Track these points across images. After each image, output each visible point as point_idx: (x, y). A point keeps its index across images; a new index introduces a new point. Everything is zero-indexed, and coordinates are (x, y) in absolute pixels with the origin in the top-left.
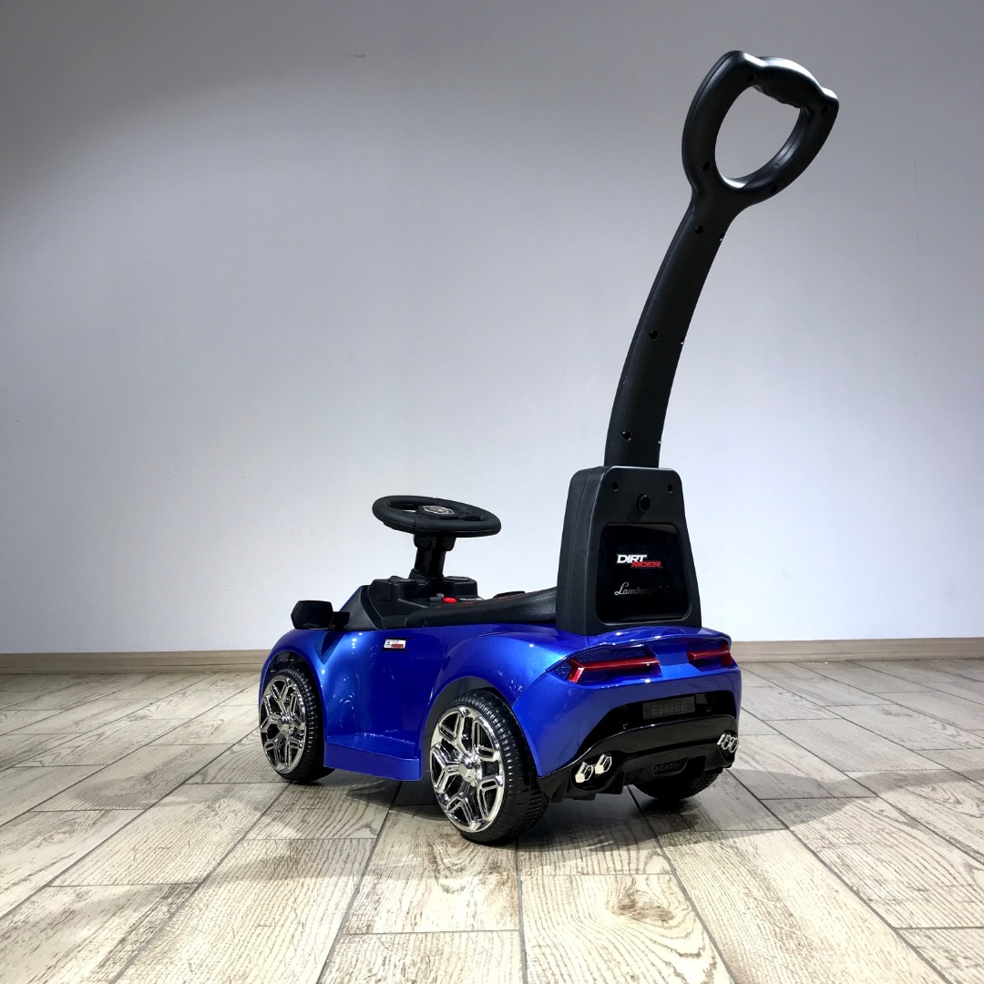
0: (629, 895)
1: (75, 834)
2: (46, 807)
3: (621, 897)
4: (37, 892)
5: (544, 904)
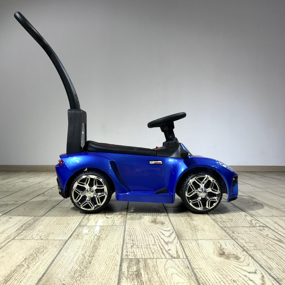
0: (221, 250)
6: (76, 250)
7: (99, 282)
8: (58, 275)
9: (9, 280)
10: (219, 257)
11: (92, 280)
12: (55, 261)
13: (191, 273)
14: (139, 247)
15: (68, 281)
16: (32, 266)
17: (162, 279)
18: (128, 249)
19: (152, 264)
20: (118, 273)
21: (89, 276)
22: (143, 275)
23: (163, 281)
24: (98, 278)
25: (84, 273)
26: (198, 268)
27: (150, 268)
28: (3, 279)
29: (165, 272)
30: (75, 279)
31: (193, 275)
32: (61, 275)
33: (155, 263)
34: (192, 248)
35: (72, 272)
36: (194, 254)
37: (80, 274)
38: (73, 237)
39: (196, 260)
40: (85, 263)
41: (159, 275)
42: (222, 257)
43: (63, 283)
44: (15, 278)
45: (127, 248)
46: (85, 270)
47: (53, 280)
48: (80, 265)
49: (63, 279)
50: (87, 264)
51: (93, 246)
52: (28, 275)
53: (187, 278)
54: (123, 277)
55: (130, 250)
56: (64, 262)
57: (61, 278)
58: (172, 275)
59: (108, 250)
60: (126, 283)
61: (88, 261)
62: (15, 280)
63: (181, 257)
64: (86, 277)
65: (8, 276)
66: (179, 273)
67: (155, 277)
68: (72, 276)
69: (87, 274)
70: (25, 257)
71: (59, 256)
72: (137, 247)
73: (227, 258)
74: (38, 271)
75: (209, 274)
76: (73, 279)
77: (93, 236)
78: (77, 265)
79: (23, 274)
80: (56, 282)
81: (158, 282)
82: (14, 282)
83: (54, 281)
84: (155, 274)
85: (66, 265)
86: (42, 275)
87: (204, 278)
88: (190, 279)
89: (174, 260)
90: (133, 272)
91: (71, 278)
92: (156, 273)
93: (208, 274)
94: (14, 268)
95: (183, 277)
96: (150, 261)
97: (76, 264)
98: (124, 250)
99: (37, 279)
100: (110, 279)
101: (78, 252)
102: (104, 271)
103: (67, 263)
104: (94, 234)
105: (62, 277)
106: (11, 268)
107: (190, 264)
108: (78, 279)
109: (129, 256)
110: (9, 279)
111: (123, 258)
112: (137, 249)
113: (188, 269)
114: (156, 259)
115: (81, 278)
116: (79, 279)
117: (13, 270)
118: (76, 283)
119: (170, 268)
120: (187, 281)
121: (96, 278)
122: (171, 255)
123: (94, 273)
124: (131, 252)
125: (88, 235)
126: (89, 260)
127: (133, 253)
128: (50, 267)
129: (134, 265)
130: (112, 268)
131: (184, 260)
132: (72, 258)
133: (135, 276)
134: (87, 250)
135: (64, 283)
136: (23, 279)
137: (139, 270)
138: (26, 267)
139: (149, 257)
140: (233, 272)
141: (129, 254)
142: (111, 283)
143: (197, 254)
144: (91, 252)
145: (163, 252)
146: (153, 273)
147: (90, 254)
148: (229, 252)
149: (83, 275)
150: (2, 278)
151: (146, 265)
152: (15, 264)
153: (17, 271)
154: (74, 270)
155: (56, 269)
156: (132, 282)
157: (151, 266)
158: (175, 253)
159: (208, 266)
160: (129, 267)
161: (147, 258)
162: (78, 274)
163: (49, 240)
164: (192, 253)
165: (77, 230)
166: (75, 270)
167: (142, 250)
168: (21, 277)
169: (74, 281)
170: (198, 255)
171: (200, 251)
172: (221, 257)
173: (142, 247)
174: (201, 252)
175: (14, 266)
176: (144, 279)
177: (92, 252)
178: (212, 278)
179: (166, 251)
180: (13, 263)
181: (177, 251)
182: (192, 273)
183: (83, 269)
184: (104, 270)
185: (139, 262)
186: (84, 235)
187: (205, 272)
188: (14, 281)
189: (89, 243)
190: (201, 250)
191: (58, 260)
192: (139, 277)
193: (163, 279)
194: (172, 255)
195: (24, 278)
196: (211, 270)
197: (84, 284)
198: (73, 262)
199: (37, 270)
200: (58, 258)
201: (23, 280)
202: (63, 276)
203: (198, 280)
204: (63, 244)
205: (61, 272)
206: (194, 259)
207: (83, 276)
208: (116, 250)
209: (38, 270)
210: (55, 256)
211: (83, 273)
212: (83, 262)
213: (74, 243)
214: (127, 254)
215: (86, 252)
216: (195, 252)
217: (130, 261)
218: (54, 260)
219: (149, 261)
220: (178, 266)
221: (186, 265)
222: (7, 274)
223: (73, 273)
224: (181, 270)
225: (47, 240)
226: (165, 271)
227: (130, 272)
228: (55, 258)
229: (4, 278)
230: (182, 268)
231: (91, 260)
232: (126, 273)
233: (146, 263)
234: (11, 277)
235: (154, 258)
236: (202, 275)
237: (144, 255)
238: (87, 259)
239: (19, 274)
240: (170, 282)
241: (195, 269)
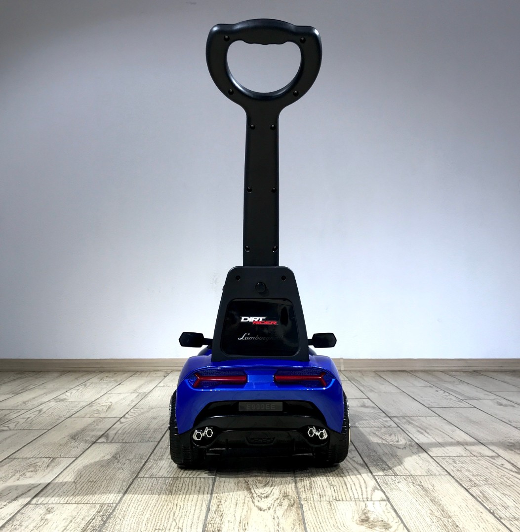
0: (364, 514)
1: (38, 472)
2: (17, 455)
3: (360, 515)
4: (23, 507)
5: (317, 519)
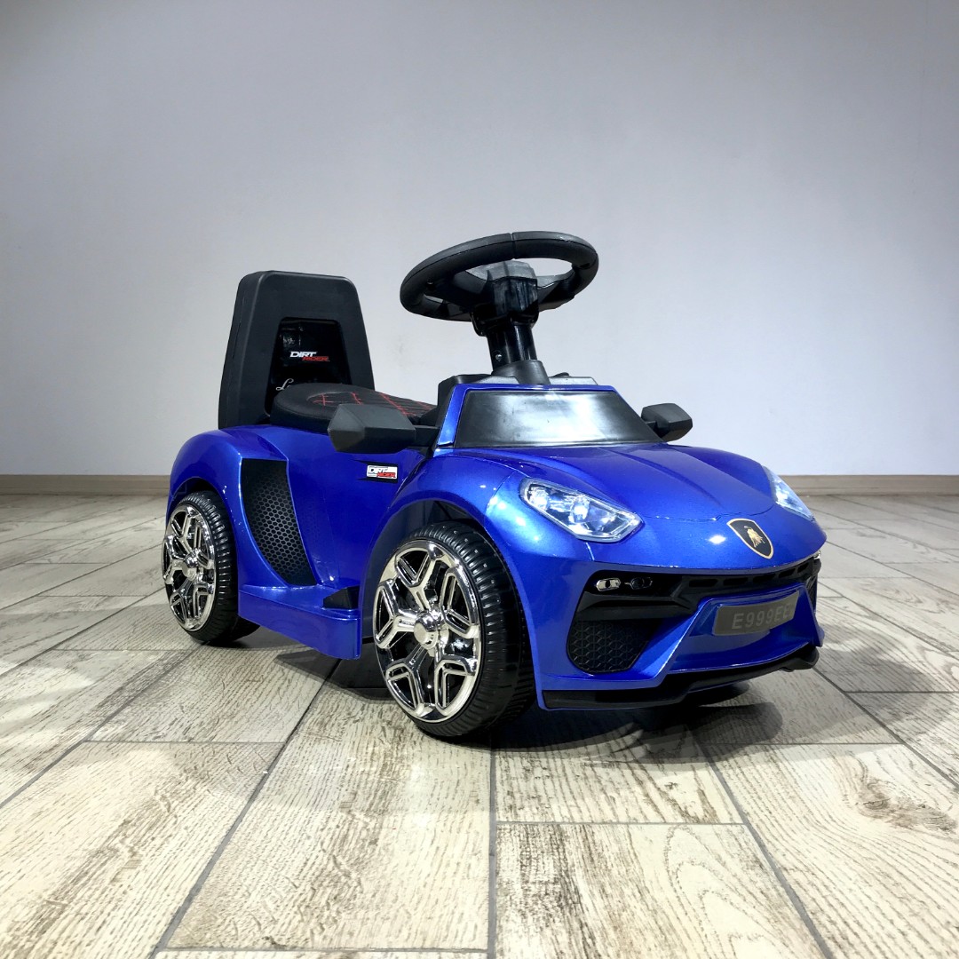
6: (319, 787)
7: (414, 930)
8: (250, 894)
9: (54, 920)
10: (869, 819)
11: (385, 919)
12: (239, 834)
13: (775, 887)
14: (554, 772)
15: (290, 924)
16: (150, 854)
17: (665, 919)
18: (515, 783)
19: (615, 848)
20: (486, 885)
21: (371, 901)
22: (586, 900)
23: (671, 926)
24: (408, 913)
25: (350, 887)
26: (801, 867)
27: (609, 865)
28: (31, 915)
29: (672, 885)
30: (315, 915)
31: (787, 897)
32: (259, 896)
33: (624, 845)
34: (757, 776)
35: (303, 884)
36: (768, 804)
37: (335, 893)
38: (305, 730)
39: (781, 832)
40: (354, 842)
41: (648, 898)
42: (880, 817)
43: (267, 935)
44: (77, 908)
45: (509, 778)
46: (354, 875)
47: (229, 918)
48: (333, 850)
49: (267, 914)
50: (363, 847)
51: (382, 770)
52: (132, 894)
53: (767, 914)
54: (509, 908)
55: (522, 784)
56: (274, 840)
57: (262, 910)
58: (701, 898)
59: (438, 787)
60: (521, 937)
61: (364, 833)
62: (79, 917)
63: (723, 816)
64: (362, 907)
65: (52, 900)
66: (727, 891)
67: (634, 910)
68: (304, 900)
69: (362, 892)
70: (123, 814)
71: (254, 812)
72: (546, 773)
73: (901, 821)
74: (170, 877)
75: (850, 896)
76: (309, 915)
77: (380, 728)
78: (324, 851)
79: (113, 892)
80: (240, 930)
81: (652, 930)
82: (75, 926)
83: (232, 926)
84: (635, 896)
85: (279, 853)
86: (187, 894)
87: (834, 917)
88: (779, 916)
89: (696, 828)
90: (546, 883)
91: (302, 909)
92: (636, 891)
93: (846, 892)
94: (78, 864)
95: (750, 911)
96: (603, 833)
97: (319, 848)
98: (498, 784)
99: (164, 914)
100: (457, 916)
101: (324, 797)
102: (430, 881)
103: (285, 843)
104: (384, 721)
105: (265, 907)
106: (68, 866)
107: (762, 846)
108: (328, 917)
109: (521, 813)
110: (52, 916)
111: (501, 822)
112: (548, 782)
113: (758, 870)
114: (627, 824)
115: (341, 909)
116: (334, 914)
117: (73, 871)
118: (320, 934)
119: (687, 866)
120: (769, 927)
121: (401, 911)
122: (683, 809)
123: (391, 889)
124: (525, 795)
125: (360, 724)
126: (368, 830)
127: (537, 800)
128: (218, 862)
129: (543, 852)
130: (458, 864)
131: (735, 829)
132: (304, 818)
133: (555, 904)
134: (358, 786)
135: (273, 934)
136: (109, 915)
137: (568, 876)
138: (126, 860)
139: (597, 817)
140: (944, 885)
141: (518, 805)
142: (460, 934)
143: (781, 802)
144: (375, 794)
145: (647, 795)
146: (627, 891)
147: (371, 805)
148: (901, 796)
149: (348, 896)
150: (26, 910)
151: (591, 854)
152: (85, 846)
153: (89, 880)
154: (310, 873)
155: (241, 867)
156: (548, 932)
157: (612, 859)
158: (696, 798)
159: (836, 856)
160: (525, 862)
161: (593, 822)
162: (329, 890)
163: (215, 743)
164: (760, 798)
165: (320, 705)
166: (317, 874)
167: (569, 785)
168: (104, 905)
169: (312, 925)
170: (787, 810)
171: (790, 790)
172: (875, 817)
173: (565, 775)
174: (792, 794)
175: (79, 853)
176: (591, 918)
177: (379, 793)
178: (866, 913)
179: (659, 789)
180: (78, 842)
181: (703, 791)
182: (782, 890)
183: (345, 871)
184: (429, 875)
185: (561, 840)
186: (346, 723)
187: (832, 886)
188: (75, 922)
189: (364, 758)
190: (794, 785)
191: (248, 830)
192: (571, 909)
193: (670, 918)
194: (686, 808)
195: (113, 910)
196: (852, 874)
197: (354, 939)
198: (309, 837)
199: (166, 874)
200: (250, 818)
201: (109, 919)
202: (267, 899)
203: (812, 921)
204: (269, 757)
205: (261, 884)
206: (773, 826)
207: (349, 900)
208: (468, 788)
209: (173, 874)
210: (240, 811)
211: (346, 887)
212: (346, 836)
213: (310, 758)
214: (511, 802)
215: (355, 794)
216: (769, 794)
217: (527, 834)
218: (233, 828)
219: (600, 835)
220: (719, 859)
221: (750, 853)
222: (50, 892)
223: (308, 888)
224: (735, 876)
225: (209, 742)
226: (670, 879)
227: (534, 883)
228: (239, 819)
229: (34, 911)
230: (735, 866)
231: (377, 831)
232: (517, 888)
233: (592, 845)
234: (65, 906)
235: (619, 823)
236: (823, 899)
237: (578, 807)
238: (361, 825)
239: (97, 889)
240: (699, 930)
241: (785, 869)
